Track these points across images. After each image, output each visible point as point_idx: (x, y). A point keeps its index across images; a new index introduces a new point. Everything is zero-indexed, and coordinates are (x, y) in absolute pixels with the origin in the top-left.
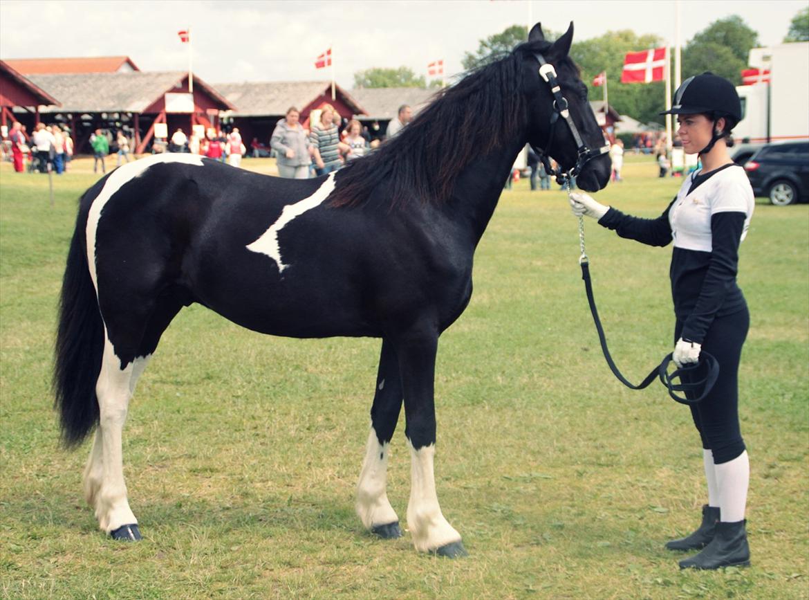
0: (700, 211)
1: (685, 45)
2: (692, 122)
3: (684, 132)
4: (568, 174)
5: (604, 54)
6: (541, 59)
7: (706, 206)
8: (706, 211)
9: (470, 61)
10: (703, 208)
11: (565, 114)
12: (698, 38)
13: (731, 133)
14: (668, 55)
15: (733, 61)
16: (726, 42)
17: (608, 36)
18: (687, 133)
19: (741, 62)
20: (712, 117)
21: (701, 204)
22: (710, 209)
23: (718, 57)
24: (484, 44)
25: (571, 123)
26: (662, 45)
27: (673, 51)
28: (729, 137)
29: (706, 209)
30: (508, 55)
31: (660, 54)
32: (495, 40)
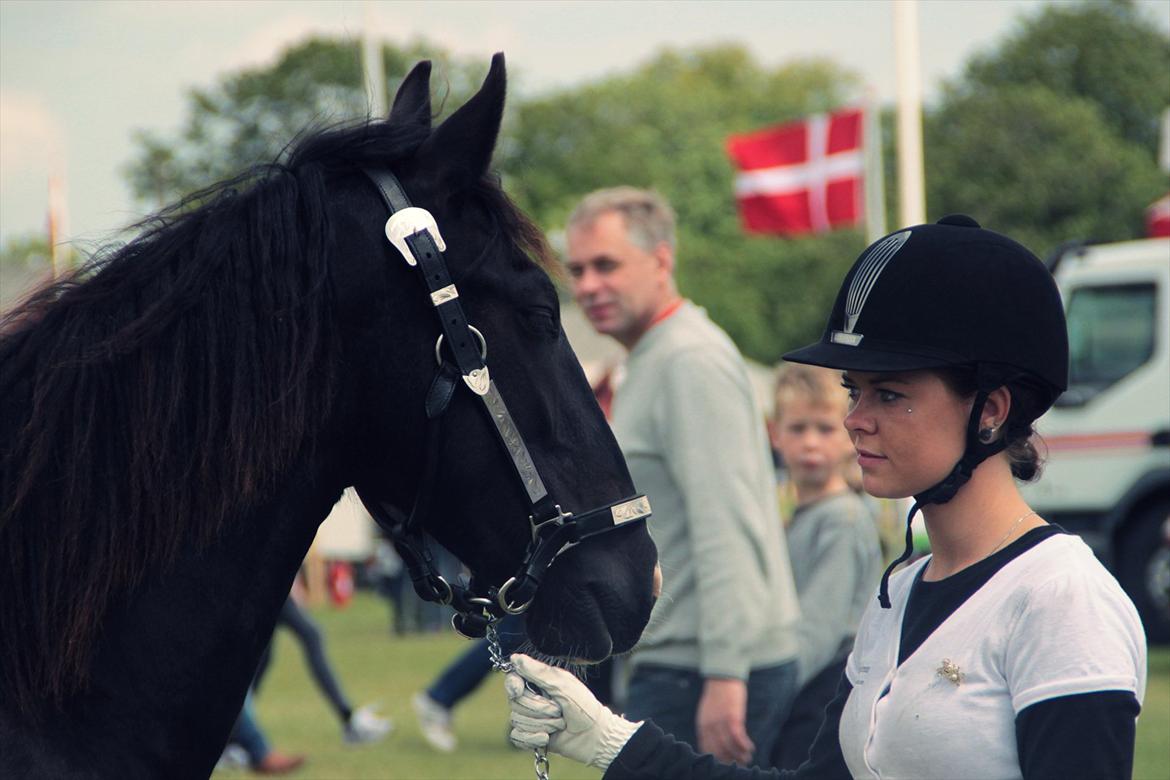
0: (972, 706)
1: (935, 99)
2: (899, 396)
3: (868, 426)
4: (494, 599)
5: (645, 136)
6: (391, 190)
7: (993, 684)
8: (992, 702)
9: (154, 169)
10: (980, 694)
11: (479, 381)
12: (983, 72)
13: (1029, 432)
14: (872, 135)
15: (1106, 148)
16: (1081, 84)
17: (664, 66)
18: (877, 431)
19: (1136, 156)
20: (969, 385)
21: (975, 678)
22: (1008, 693)
23: (1050, 136)
24: (204, 105)
25: (499, 413)
26: (850, 99)
27: (889, 121)
28: (1020, 447)
29: (992, 693)
30: (276, 173)
31: (845, 132)
32: (249, 88)
